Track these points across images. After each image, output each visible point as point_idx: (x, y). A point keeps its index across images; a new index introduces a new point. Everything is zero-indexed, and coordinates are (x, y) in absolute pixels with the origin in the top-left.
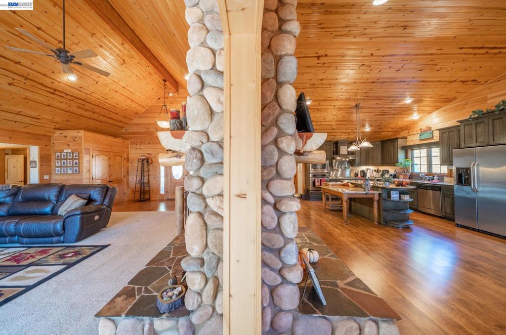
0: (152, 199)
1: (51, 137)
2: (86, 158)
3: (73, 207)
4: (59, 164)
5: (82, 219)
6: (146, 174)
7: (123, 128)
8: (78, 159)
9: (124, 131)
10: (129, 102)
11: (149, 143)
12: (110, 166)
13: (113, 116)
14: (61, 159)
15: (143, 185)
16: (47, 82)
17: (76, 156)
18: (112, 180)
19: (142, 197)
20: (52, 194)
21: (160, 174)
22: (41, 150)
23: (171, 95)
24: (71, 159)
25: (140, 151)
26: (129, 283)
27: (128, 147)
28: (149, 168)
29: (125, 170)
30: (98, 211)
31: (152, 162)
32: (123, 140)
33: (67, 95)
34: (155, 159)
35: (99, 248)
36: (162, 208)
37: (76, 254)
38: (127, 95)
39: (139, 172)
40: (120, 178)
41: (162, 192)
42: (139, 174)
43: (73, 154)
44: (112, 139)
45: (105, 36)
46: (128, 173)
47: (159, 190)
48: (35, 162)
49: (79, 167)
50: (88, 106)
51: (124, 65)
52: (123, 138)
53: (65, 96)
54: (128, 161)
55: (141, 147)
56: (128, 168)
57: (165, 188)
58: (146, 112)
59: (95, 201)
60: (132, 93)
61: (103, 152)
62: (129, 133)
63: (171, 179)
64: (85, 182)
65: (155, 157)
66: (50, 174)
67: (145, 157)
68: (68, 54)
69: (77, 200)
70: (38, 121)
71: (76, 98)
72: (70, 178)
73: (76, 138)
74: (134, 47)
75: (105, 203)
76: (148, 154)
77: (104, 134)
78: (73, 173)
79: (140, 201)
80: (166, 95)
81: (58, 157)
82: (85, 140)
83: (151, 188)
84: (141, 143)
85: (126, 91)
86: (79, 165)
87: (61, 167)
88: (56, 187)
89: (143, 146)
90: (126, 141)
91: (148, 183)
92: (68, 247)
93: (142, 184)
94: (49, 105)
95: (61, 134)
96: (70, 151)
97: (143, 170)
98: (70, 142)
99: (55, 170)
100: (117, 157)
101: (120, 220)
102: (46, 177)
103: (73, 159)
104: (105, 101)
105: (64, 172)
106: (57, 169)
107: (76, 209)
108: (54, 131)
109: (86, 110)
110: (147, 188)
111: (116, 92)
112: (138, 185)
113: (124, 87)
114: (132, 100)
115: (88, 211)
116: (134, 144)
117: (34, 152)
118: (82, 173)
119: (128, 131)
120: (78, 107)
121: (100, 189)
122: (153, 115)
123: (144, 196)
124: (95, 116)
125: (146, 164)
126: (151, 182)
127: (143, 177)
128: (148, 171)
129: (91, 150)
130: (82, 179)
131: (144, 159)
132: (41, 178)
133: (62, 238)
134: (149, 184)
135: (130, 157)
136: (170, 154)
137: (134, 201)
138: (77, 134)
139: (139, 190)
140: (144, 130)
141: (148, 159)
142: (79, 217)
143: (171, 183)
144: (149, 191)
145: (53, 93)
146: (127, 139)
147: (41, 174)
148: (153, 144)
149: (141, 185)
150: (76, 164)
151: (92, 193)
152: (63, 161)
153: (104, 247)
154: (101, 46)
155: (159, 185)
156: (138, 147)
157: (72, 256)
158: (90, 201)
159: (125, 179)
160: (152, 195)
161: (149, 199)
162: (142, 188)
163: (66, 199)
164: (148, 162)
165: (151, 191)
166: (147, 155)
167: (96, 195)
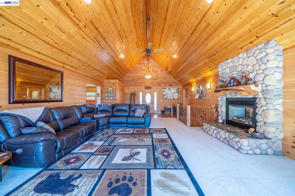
4: (107, 95)
9: (122, 79)
10: (130, 66)
11: (135, 86)
13: (123, 72)
17: (114, 92)
20: (128, 108)
22: (101, 89)
24: (112, 93)
28: (135, 97)
29: (124, 99)
31: (136, 95)
32: (123, 84)
43: (113, 91)
48: (99, 94)
49: (115, 96)
55: (131, 88)
58: (133, 70)
62: (125, 81)
63: (145, 103)
65: (137, 92)
70: (104, 75)
72: (112, 102)
73: (114, 83)
76: (134, 91)
78: (113, 99)
80: (144, 62)
81: (106, 92)
82: (118, 84)
84: (131, 85)
87: (107, 96)
95: (107, 81)
96: (111, 89)
98: (112, 85)
99: (105, 98)
102: (102, 101)
103: (113, 93)
105: (109, 99)
106: (106, 97)
108: (104, 80)
111: (130, 61)
113: (133, 59)
114: (132, 65)
116: (127, 86)
118: (117, 99)
119: (124, 79)
120: (117, 69)
122: (137, 72)
124: (119, 73)
129: (119, 88)
130: (117, 102)
133: (144, 125)
135: (125, 92)
138: (115, 81)
140: (132, 79)
141: (134, 94)
142: (150, 117)
147: (101, 99)
150: (114, 95)
152: (108, 94)
156: (129, 87)
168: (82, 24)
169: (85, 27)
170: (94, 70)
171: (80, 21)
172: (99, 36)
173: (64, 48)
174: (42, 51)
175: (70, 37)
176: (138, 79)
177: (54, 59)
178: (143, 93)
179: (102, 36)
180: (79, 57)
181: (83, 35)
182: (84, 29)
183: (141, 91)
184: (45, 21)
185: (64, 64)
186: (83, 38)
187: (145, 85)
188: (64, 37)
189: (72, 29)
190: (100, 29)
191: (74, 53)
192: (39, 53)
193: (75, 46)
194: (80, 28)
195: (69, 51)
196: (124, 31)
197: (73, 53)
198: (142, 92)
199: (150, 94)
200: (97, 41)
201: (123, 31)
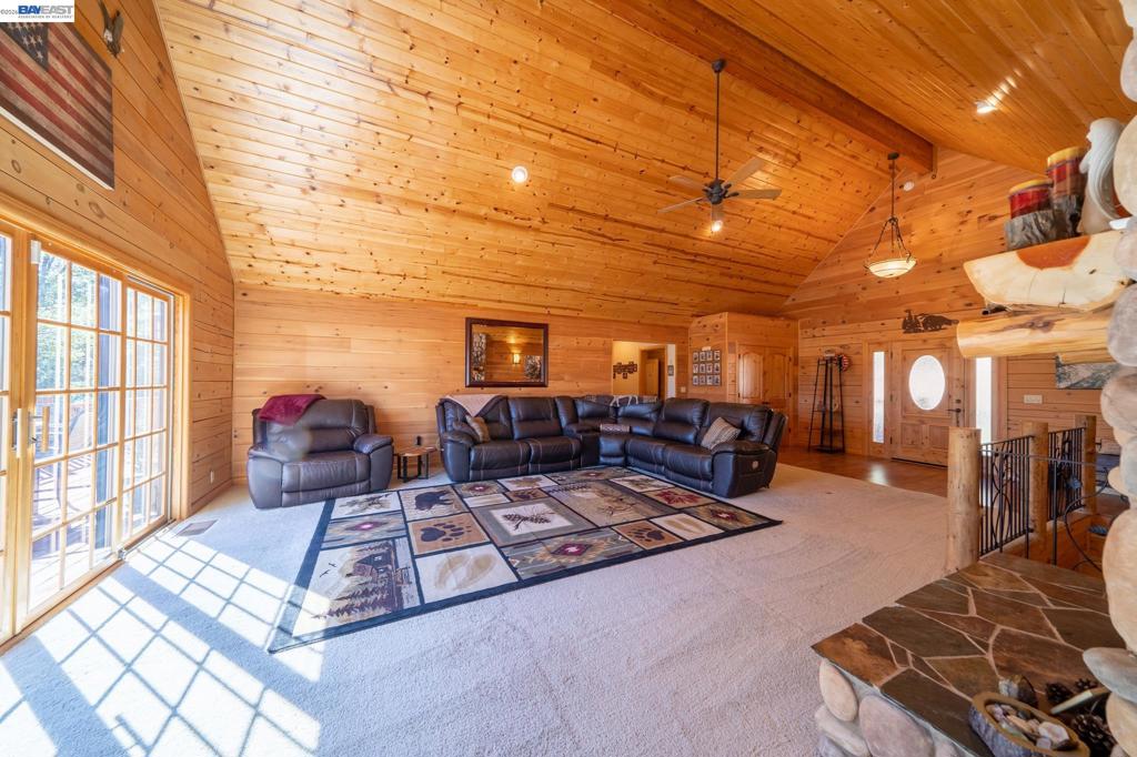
0: (849, 450)
1: (687, 329)
2: (730, 359)
3: (723, 439)
4: (697, 369)
5: (735, 459)
6: (836, 392)
7: (788, 296)
8: (720, 361)
9: (788, 302)
10: (803, 240)
11: (844, 322)
12: (765, 373)
13: (772, 277)
14: (699, 363)
15: (827, 416)
16: (688, 245)
17: (717, 357)
18: (767, 400)
19: (826, 443)
20: (694, 414)
21: (871, 393)
22: (678, 349)
23: (908, 187)
24: (710, 362)
25: (822, 342)
26: (864, 620)
27: (796, 336)
28: (844, 378)
29: (791, 384)
30: (758, 454)
31: (851, 364)
32: (787, 322)
33: (709, 257)
34: (858, 356)
35: (765, 522)
36: (878, 476)
37: (733, 517)
38: (797, 227)
39: (820, 387)
40: (781, 397)
41: (878, 436)
42: (820, 392)
43: (713, 354)
44: (768, 322)
45: (769, 125)
46: (796, 389)
47: (870, 433)
48: (672, 367)
49: (721, 374)
50: (735, 269)
51: (799, 164)
52: (788, 318)
53: (705, 260)
54: (796, 364)
55: (825, 333)
56: (796, 379)
57: (885, 430)
58: (839, 251)
59: (752, 435)
60: (809, 218)
61: (753, 348)
62: (799, 306)
63: (905, 409)
64: (729, 400)
65: (858, 353)
66: (686, 385)
67: (833, 355)
68: (723, 186)
69: (726, 428)
70: (675, 307)
71: (720, 259)
72: (712, 392)
73: (717, 326)
74: (822, 114)
75: (768, 441)
76: (842, 347)
77: (754, 314)
78: (713, 385)
79: (821, 450)
80: (897, 191)
81: (696, 359)
82: (729, 329)
83: (848, 425)
84: (824, 323)
85: (799, 218)
86: (720, 371)
87: (699, 374)
88: (699, 404)
89: (828, 331)
90: (792, 323)
91: (842, 413)
92: (719, 501)
93: (826, 413)
94: (688, 281)
95: (699, 322)
96: (709, 348)
97: (828, 385)
98: (710, 334)
99: (692, 379)
100: (777, 356)
101: (791, 480)
102: (683, 390)
103: (713, 362)
104: (760, 250)
105: (703, 382)
106: (694, 377)
107: (726, 443)
108: (691, 319)
109: (731, 277)
110: (837, 425)
111: (780, 227)
112: (818, 416)
113: (794, 213)
114: (809, 234)
115: (744, 449)
116: (809, 327)
117: (671, 353)
118: (725, 385)
119: (797, 301)
120: (722, 274)
121: (758, 414)
122: (853, 254)
123: (831, 441)
124: (744, 284)
125: (836, 369)
126: (847, 411)
127: (828, 398)
128: (841, 385)
129: (737, 343)
130: (724, 396)
131: (832, 359)
132: (678, 391)
133: (710, 485)
134: (842, 416)
135: (800, 355)
136: (1000, 321)
137: (809, 449)
138: (719, 319)
139: (820, 426)
140: (833, 294)
141: (840, 359)
142: (732, 456)
143: (904, 417)
144: (843, 431)
145: (693, 261)
146: (794, 319)
147: (679, 384)
148: (851, 322)
149: (824, 415)
150: (717, 369)
151: (746, 419)
152: (701, 365)
153: (773, 523)
154: (761, 149)
155: (870, 422)
156: (817, 332)
157: (727, 519)
158: (744, 433)
159: (791, 399)
160: (848, 442)
161: (842, 451)
162: (827, 423)
163: (710, 424)
164: (841, 365)
165: (848, 434)
166: (839, 350)
167: (753, 425)
168: (536, 222)
169: (545, 222)
170: (628, 302)
171: (529, 219)
172: (587, 219)
173: (531, 279)
174: (502, 298)
175: (529, 254)
176: (864, 289)
177: (525, 304)
178: (889, 357)
179: (595, 216)
180: (569, 283)
181: (551, 238)
182: (544, 228)
183: (880, 344)
184: (482, 253)
185: (546, 308)
186: (553, 244)
187: (903, 309)
188: (520, 261)
189: (526, 240)
190: (579, 206)
191: (553, 282)
192: (500, 301)
193: (548, 267)
194: (537, 230)
195: (541, 281)
196: (663, 161)
197: (551, 282)
198: (886, 352)
199: (940, 359)
200: (590, 232)
201: (659, 164)
